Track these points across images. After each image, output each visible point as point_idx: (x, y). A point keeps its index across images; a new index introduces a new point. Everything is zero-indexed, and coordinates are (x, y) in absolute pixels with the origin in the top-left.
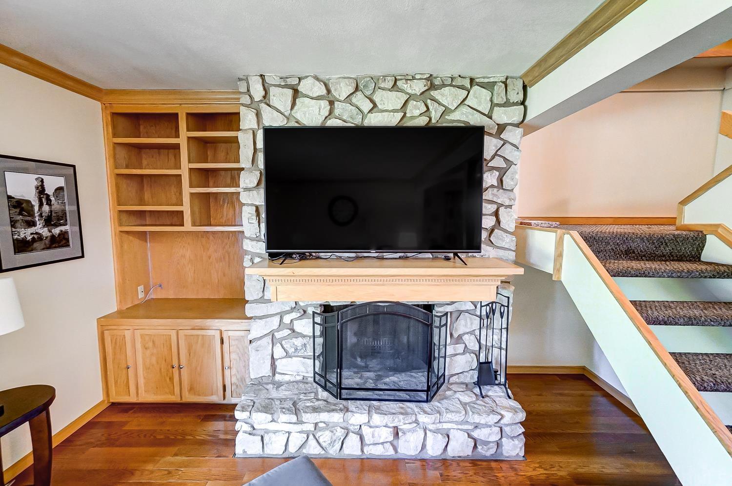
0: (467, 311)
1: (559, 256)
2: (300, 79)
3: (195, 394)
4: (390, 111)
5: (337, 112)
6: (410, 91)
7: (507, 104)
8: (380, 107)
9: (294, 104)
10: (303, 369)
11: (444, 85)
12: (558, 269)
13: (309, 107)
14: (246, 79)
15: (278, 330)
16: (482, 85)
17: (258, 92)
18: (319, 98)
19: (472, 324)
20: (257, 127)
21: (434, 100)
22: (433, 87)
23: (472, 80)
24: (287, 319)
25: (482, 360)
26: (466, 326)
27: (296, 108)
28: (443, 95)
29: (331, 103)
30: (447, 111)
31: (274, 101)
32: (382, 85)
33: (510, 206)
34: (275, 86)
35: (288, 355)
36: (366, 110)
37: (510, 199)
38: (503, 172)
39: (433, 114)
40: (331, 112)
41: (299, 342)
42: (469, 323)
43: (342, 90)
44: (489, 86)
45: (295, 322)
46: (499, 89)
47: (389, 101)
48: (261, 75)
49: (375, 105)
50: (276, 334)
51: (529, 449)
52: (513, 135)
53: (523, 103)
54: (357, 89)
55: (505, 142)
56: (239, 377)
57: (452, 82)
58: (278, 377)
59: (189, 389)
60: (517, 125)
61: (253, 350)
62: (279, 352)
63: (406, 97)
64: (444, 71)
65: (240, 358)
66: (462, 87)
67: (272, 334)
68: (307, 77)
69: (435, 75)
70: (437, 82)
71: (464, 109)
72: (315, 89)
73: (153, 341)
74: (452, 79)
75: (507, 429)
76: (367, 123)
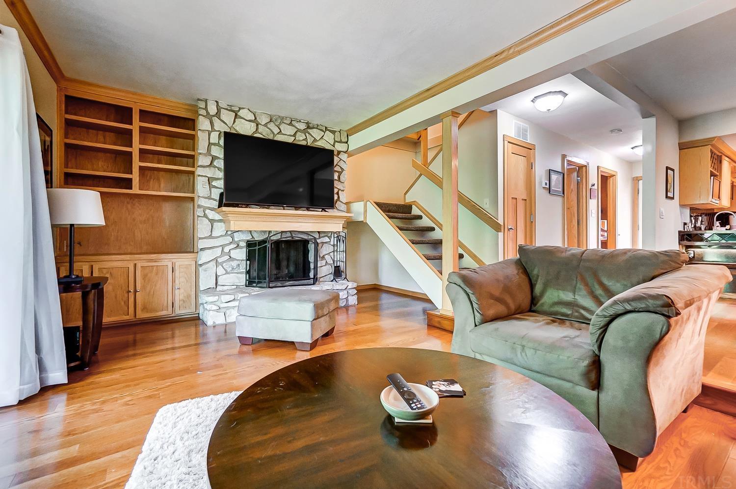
0: (326, 243)
1: (365, 211)
2: (240, 109)
3: (147, 312)
4: (288, 135)
5: (260, 130)
6: (298, 128)
7: (341, 142)
8: (283, 132)
9: (234, 121)
10: (237, 281)
11: (314, 128)
12: (365, 217)
13: (244, 125)
14: (206, 101)
15: (220, 257)
16: (330, 131)
17: (213, 110)
18: (250, 121)
19: (329, 249)
20: (211, 130)
21: (309, 134)
22: (309, 127)
23: (326, 128)
24: (226, 249)
25: (335, 265)
26: (326, 250)
27: (236, 123)
28: (313, 132)
29: (257, 125)
30: (315, 140)
31: (223, 117)
32: (285, 121)
33: (343, 191)
34: (224, 108)
35: (227, 273)
36: (276, 133)
37: (344, 187)
38: (340, 173)
39: (309, 141)
40: (257, 129)
41: (234, 264)
42: (327, 249)
43: (264, 120)
44: (333, 132)
45: (231, 251)
46: (337, 134)
47: (288, 130)
48: (216, 101)
49: (281, 131)
50: (218, 259)
51: (359, 300)
52: (344, 156)
53: (347, 143)
54: (271, 121)
55: (341, 159)
56: (185, 295)
57: (317, 127)
58: (219, 288)
59: (142, 308)
60: (345, 152)
61: (203, 271)
62: (220, 271)
63: (296, 130)
64: (315, 122)
65: (187, 281)
66: (322, 131)
67: (216, 259)
68: (244, 108)
69: (309, 122)
70: (311, 125)
71: (322, 141)
72: (249, 116)
73: (111, 273)
74: (318, 125)
75: (350, 291)
76: (276, 139)
